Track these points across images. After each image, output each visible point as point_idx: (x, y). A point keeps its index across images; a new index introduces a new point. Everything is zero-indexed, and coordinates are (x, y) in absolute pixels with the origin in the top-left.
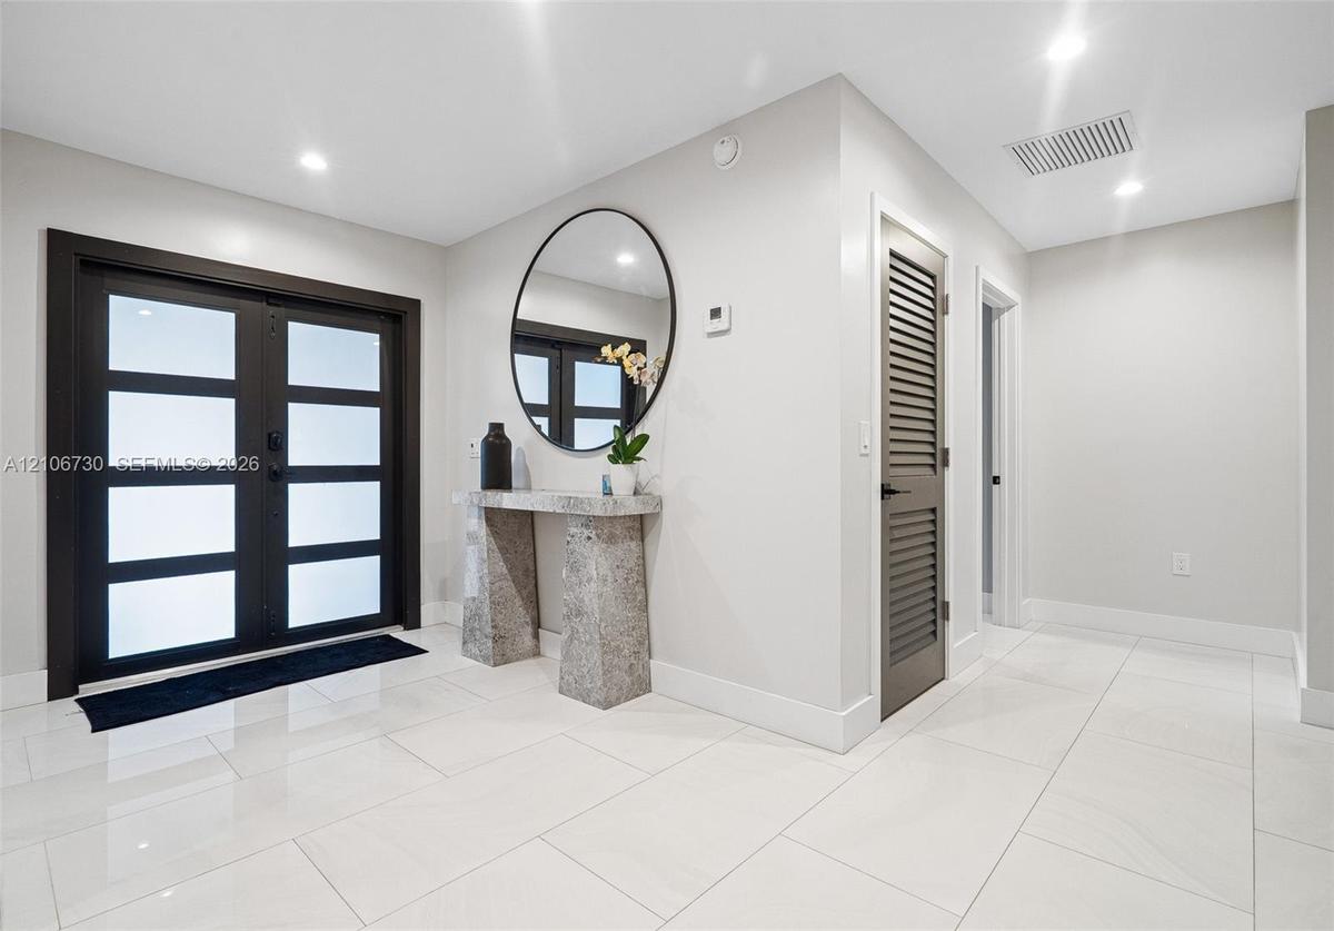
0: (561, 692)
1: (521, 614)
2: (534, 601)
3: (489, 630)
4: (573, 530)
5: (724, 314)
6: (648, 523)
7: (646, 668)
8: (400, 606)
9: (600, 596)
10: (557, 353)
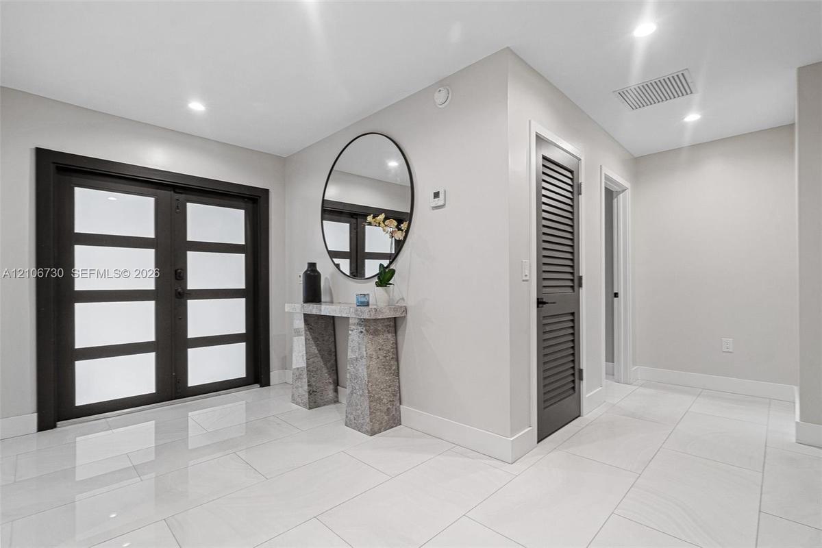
0: (346, 425)
1: (326, 378)
2: (334, 370)
3: (306, 388)
4: (353, 327)
5: (441, 195)
6: (399, 323)
7: (398, 410)
8: (258, 372)
9: (368, 367)
10: (354, 221)
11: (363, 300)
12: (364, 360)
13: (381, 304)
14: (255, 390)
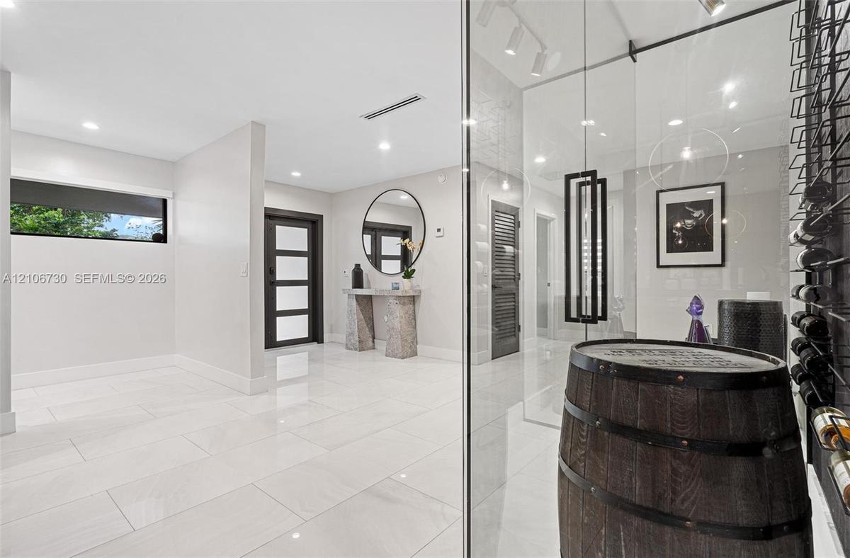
0: (386, 356)
1: (368, 334)
2: (372, 329)
3: (357, 339)
4: (390, 301)
5: (442, 230)
6: (416, 299)
7: (416, 347)
8: (316, 334)
9: (401, 322)
10: (374, 233)
11: (395, 286)
12: (398, 319)
13: (407, 289)
14: (314, 346)
